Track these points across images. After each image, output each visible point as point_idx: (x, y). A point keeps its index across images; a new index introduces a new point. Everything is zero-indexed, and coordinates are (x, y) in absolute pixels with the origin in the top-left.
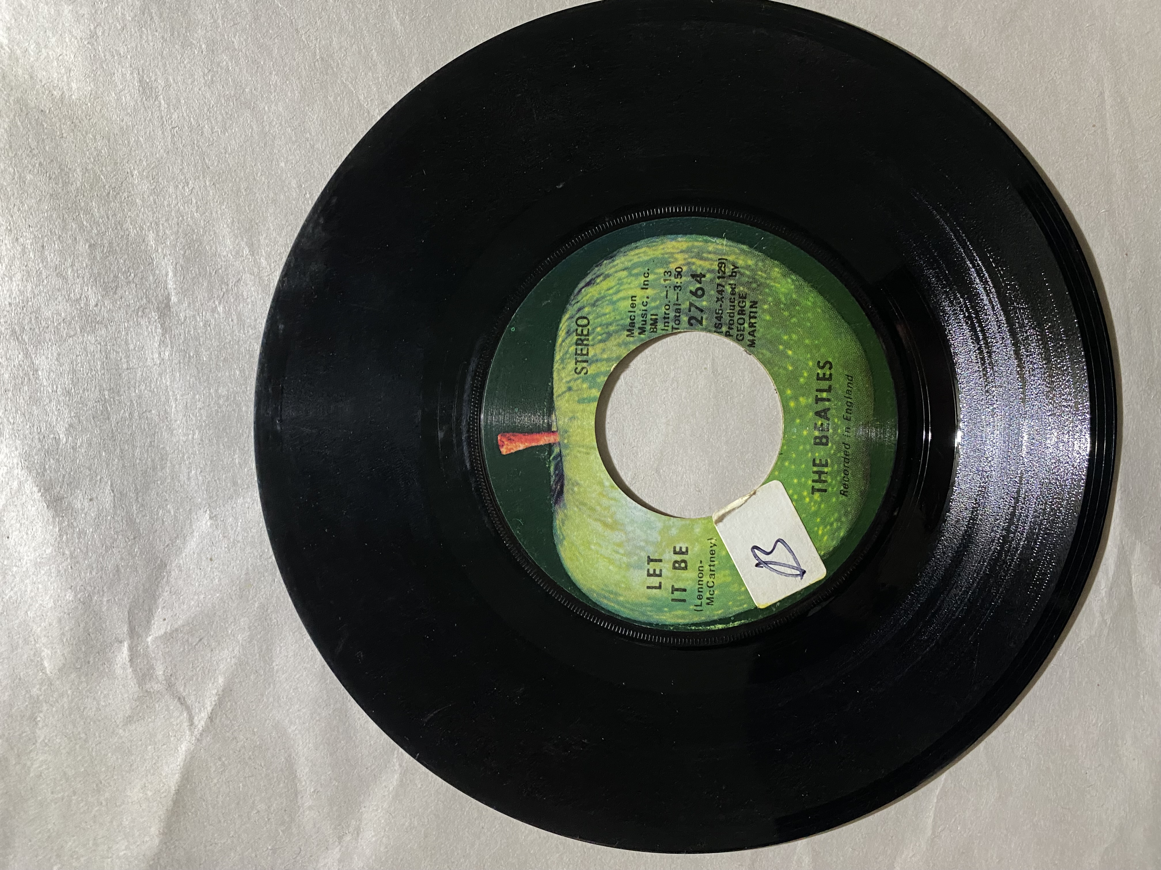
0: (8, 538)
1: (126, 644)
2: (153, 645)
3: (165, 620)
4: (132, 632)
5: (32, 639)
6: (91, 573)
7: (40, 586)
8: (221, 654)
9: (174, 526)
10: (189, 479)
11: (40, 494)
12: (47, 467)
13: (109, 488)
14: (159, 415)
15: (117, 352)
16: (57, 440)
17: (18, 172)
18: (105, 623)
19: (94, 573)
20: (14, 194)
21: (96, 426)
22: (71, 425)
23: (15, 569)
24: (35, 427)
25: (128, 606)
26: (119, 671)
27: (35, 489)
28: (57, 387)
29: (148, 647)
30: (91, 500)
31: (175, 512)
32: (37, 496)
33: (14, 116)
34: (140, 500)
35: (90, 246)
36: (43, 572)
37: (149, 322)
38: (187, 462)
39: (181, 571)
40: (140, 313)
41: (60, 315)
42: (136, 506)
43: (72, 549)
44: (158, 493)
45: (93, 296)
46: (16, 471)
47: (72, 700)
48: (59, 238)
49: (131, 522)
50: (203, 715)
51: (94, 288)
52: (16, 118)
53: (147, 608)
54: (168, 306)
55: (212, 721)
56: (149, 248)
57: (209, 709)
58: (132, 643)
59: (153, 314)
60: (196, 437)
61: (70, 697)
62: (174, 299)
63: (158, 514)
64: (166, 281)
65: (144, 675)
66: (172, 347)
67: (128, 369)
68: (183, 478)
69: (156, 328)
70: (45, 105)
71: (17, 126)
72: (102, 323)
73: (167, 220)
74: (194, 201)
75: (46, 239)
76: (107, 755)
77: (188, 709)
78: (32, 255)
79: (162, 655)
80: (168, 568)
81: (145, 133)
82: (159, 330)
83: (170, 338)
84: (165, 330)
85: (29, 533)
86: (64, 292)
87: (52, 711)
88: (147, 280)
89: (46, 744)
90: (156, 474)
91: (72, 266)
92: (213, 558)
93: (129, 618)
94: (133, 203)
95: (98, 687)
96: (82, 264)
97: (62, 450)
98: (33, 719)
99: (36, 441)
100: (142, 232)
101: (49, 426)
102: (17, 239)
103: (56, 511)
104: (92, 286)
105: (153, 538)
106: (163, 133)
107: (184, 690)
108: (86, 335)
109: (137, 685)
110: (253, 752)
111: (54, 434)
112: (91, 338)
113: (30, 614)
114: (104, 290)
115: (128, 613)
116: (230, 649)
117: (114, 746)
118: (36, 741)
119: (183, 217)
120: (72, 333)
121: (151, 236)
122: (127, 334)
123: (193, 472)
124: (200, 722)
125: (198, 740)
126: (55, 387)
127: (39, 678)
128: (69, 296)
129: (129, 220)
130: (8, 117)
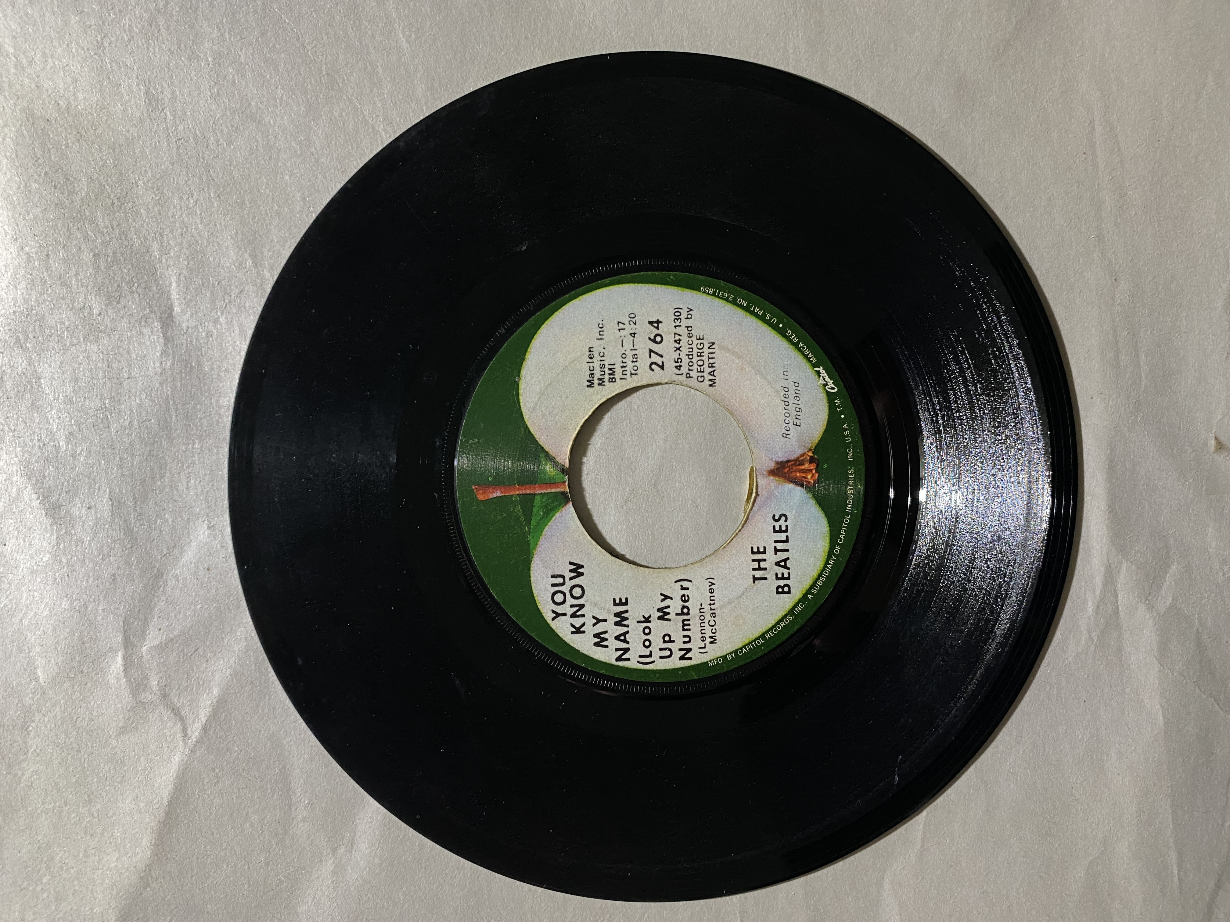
0: (5, 545)
1: (120, 654)
2: (147, 655)
3: (160, 629)
4: (127, 643)
5: (26, 648)
6: (87, 582)
7: (36, 594)
8: (217, 664)
9: (172, 536)
10: (188, 488)
11: (39, 501)
12: (46, 474)
13: (107, 496)
14: (159, 425)
15: (119, 361)
16: (57, 448)
17: (24, 181)
18: (100, 632)
19: (90, 582)
20: (19, 203)
21: (96, 434)
22: (71, 434)
23: (11, 576)
24: (36, 434)
25: (123, 615)
26: (113, 681)
27: (34, 496)
28: (59, 395)
29: (142, 657)
30: (89, 508)
31: (173, 521)
32: (36, 503)
33: (21, 125)
34: (138, 508)
35: (94, 255)
36: (39, 580)
37: (152, 332)
38: (186, 472)
39: (178, 580)
40: (143, 323)
41: (64, 323)
42: (134, 515)
43: (69, 557)
44: (156, 502)
45: (96, 305)
46: (15, 479)
47: (65, 709)
48: (64, 247)
49: (128, 530)
50: (196, 725)
51: (98, 298)
52: (23, 128)
53: (143, 617)
54: (171, 316)
55: (206, 732)
56: (153, 258)
57: (204, 720)
58: (126, 653)
59: (156, 324)
60: (196, 446)
61: (63, 707)
62: (177, 309)
63: (156, 523)
64: (169, 291)
65: (138, 685)
66: (174, 358)
67: (129, 378)
68: (182, 487)
69: (158, 338)
70: (51, 115)
71: (23, 135)
72: (105, 332)
73: (171, 231)
74: (199, 212)
75: (51, 248)
76: (99, 766)
77: (182, 720)
78: (36, 264)
79: (157, 665)
80: (165, 577)
81: (151, 144)
82: (162, 340)
83: (172, 347)
84: (167, 339)
85: (27, 540)
86: (68, 301)
87: (44, 721)
88: (150, 291)
89: (38, 755)
90: (155, 483)
91: (77, 274)
92: (211, 569)
93: (124, 628)
94: (137, 213)
95: (91, 697)
96: (86, 273)
97: (61, 457)
98: (24, 728)
99: (36, 449)
100: (146, 242)
101: (49, 433)
102: (22, 248)
103: (54, 518)
104: (96, 295)
105: (151, 547)
106: (168, 144)
107: (179, 701)
108: (89, 344)
109: (131, 696)
110: (247, 764)
111: (54, 442)
112: (94, 347)
113: (25, 622)
114: (108, 299)
115: (124, 622)
116: (226, 660)
117: (106, 757)
118: (28, 751)
119: (187, 228)
120: (75, 341)
121: (155, 246)
122: (129, 343)
123: (192, 482)
124: (195, 731)
125: (192, 751)
126: (57, 395)
127: (31, 687)
128: (73, 305)
129: (133, 230)
130: (14, 126)
